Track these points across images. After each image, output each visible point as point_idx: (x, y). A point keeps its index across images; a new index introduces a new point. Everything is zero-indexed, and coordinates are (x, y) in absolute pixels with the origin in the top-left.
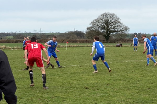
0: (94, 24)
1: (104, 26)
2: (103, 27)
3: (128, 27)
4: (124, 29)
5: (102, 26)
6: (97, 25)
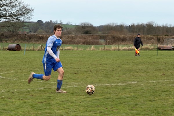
3: (29, 7)
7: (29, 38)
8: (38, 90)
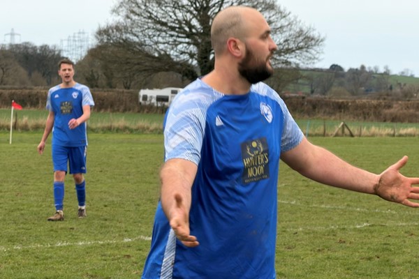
0: (133, 12)
1: (188, 23)
2: (182, 29)
3: (311, 34)
4: (292, 46)
5: (180, 22)
6: (150, 18)
7: (311, 107)
8: (355, 229)
